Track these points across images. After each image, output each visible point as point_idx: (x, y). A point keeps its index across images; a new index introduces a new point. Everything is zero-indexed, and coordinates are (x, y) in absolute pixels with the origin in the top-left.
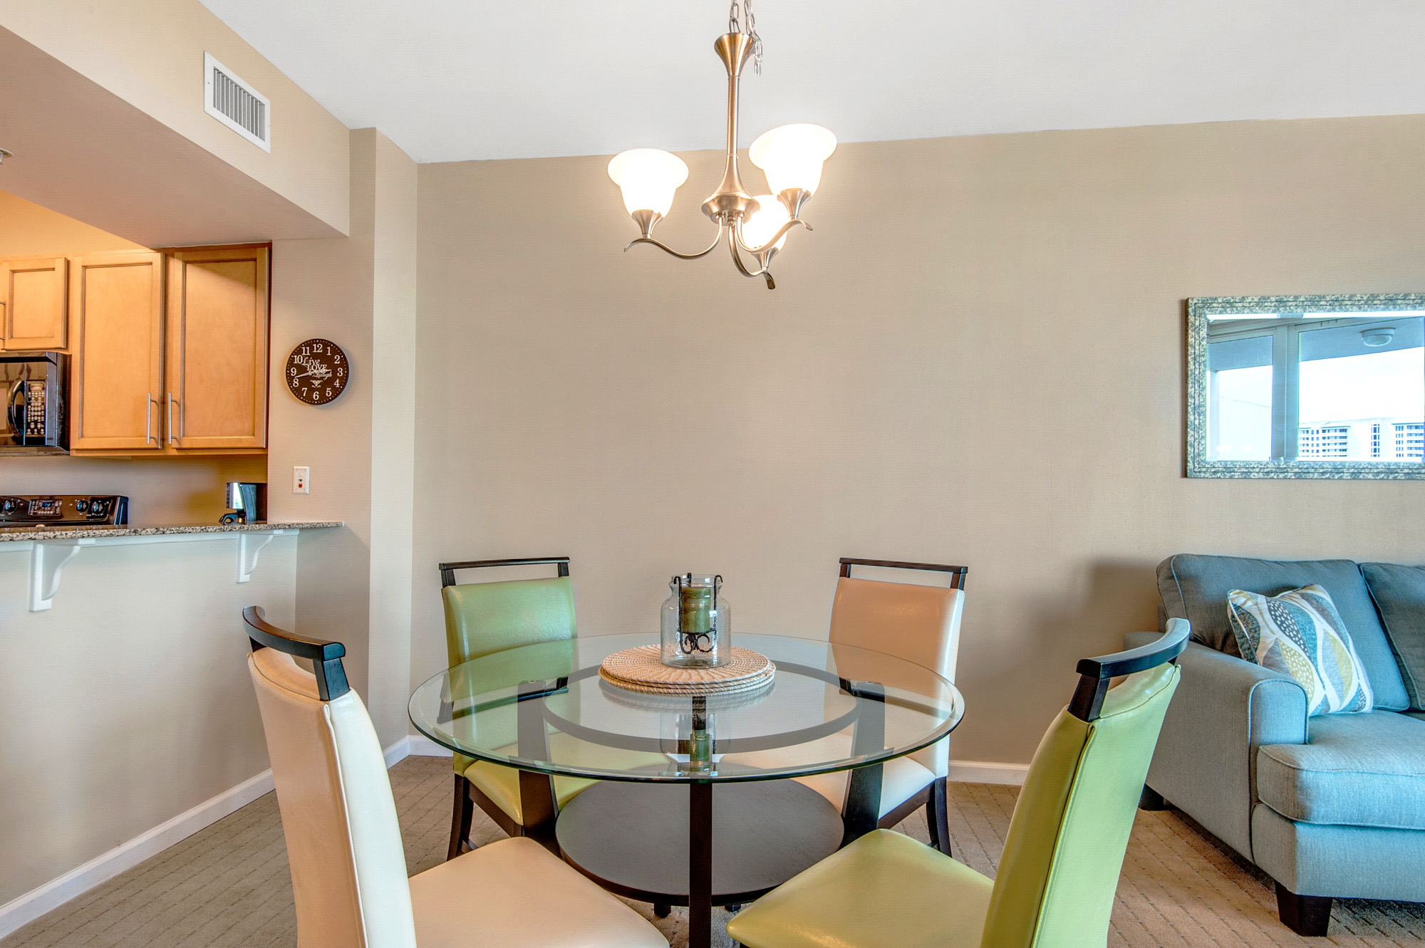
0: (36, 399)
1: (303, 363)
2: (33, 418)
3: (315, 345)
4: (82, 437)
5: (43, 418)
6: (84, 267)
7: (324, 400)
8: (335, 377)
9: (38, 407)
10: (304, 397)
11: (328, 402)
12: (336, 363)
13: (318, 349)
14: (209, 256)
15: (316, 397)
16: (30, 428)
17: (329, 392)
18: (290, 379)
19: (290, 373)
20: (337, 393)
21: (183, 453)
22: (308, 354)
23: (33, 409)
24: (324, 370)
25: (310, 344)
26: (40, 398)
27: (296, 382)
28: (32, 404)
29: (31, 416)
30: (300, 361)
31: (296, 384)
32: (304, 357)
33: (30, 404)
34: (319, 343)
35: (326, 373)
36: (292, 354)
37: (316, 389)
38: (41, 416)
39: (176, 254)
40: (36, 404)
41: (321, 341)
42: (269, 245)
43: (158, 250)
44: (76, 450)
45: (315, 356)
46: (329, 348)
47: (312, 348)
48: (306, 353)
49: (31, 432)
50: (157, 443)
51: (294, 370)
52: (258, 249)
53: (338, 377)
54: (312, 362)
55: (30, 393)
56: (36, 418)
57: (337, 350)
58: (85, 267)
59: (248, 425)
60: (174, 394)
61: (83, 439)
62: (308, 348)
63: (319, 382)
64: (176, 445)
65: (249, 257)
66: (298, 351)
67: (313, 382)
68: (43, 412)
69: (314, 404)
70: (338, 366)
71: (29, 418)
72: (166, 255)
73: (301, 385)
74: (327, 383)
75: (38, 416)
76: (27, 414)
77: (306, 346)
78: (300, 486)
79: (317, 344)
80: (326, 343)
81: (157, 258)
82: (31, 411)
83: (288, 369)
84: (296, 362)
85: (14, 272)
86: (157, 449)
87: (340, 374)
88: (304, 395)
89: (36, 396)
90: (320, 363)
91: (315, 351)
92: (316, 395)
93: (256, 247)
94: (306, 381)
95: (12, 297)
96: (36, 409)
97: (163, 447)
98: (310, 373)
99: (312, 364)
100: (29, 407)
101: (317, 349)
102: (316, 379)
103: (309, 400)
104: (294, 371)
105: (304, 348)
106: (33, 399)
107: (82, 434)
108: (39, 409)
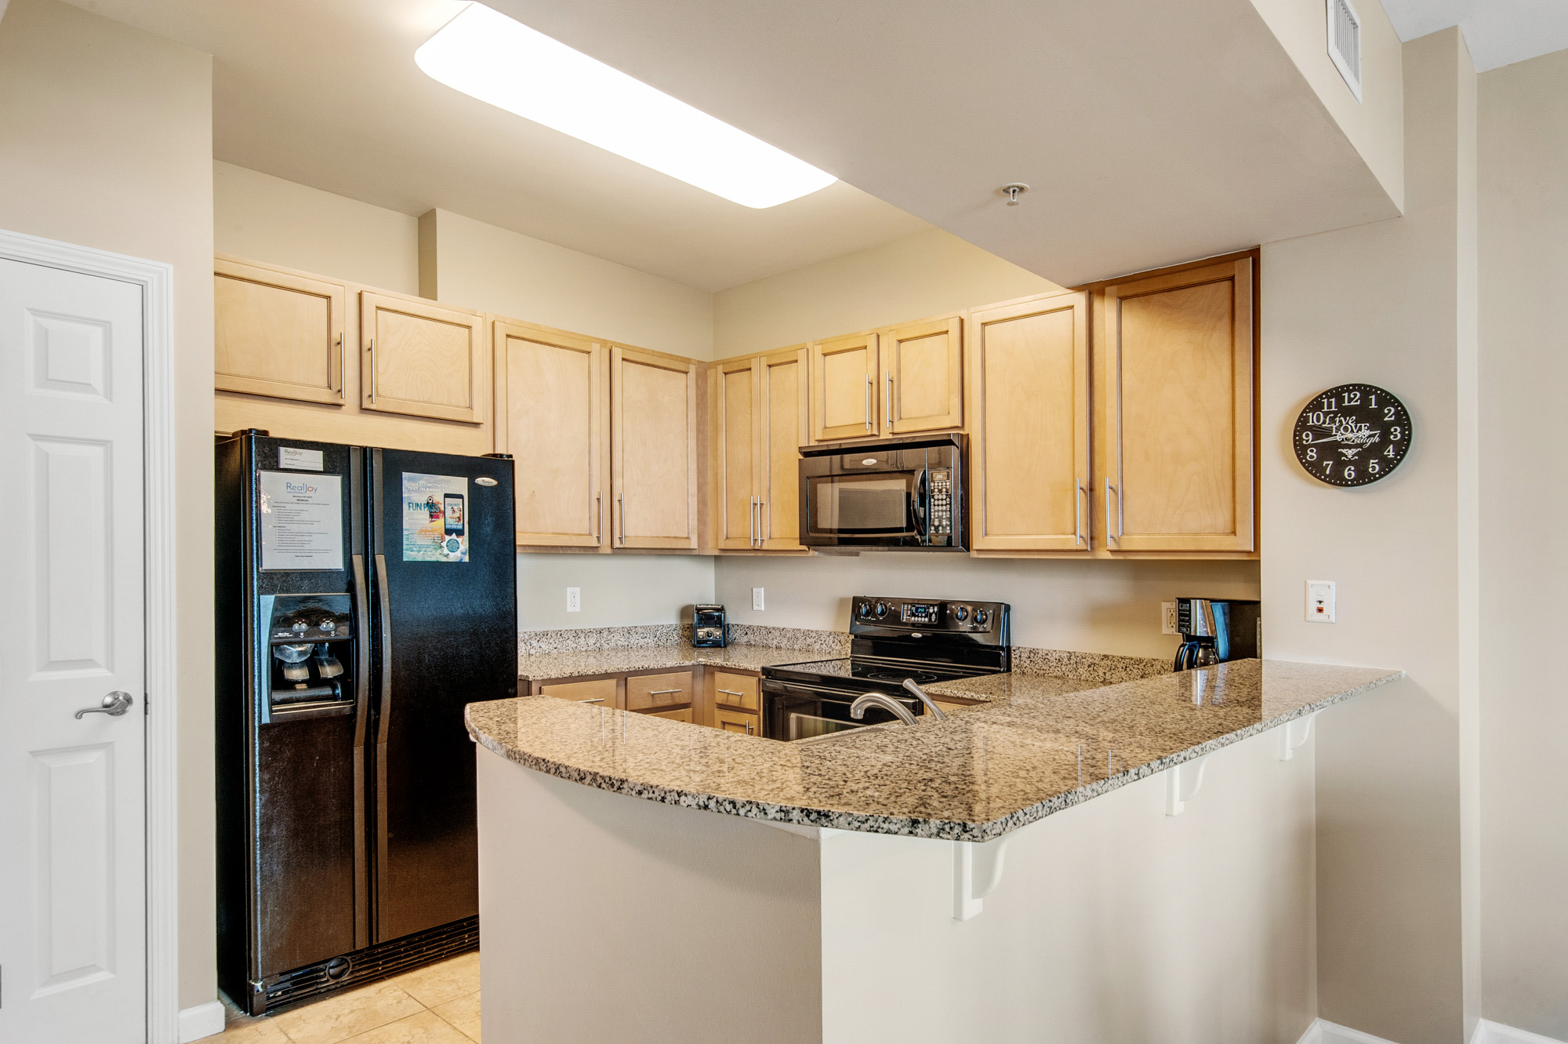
0: (940, 491)
1: (1324, 422)
2: (936, 513)
3: (1346, 395)
4: (986, 534)
5: (948, 513)
6: (982, 324)
7: (1364, 478)
8: (1385, 441)
9: (942, 500)
10: (1326, 476)
11: (1373, 481)
12: (1386, 419)
13: (1354, 400)
14: (1158, 284)
15: (1350, 475)
16: (934, 525)
17: (1374, 466)
18: (1300, 449)
19: (1301, 439)
20: (1388, 466)
21: (1120, 557)
22: (1333, 409)
23: (936, 503)
24: (1365, 432)
25: (1337, 393)
26: (944, 490)
27: (1312, 454)
28: (936, 497)
29: (935, 511)
30: (1318, 420)
31: (1312, 457)
32: (1326, 414)
33: (933, 497)
34: (1354, 390)
35: (1370, 436)
36: (1304, 411)
37: (1350, 462)
38: (946, 511)
39: (1108, 289)
40: (940, 497)
41: (1357, 387)
42: (1254, 254)
43: (1078, 288)
44: (977, 550)
45: (1346, 412)
46: (1373, 397)
47: (1340, 400)
48: (1330, 406)
49: (935, 530)
50: (1086, 543)
51: (1307, 436)
52: (1236, 262)
53: (1392, 442)
54: (1340, 421)
55: (932, 484)
56: (940, 514)
57: (1387, 399)
58: (984, 324)
59: (1223, 519)
60: (1108, 479)
61: (987, 537)
62: (1333, 400)
63: (1355, 451)
64: (1111, 545)
65: (1222, 276)
66: (1315, 405)
67: (1344, 451)
68: (948, 506)
69: (1347, 485)
70: (1392, 424)
71: (932, 514)
72: (1090, 293)
73: (1321, 459)
74: (1368, 452)
75: (942, 511)
76: (930, 509)
77: (1328, 398)
78: (1320, 610)
79: (1350, 392)
80: (1366, 390)
81: (1080, 300)
82: (934, 505)
83: (1297, 433)
84: (1311, 423)
85: (900, 341)
86: (1087, 550)
87: (1396, 436)
88: (1328, 472)
89: (940, 488)
90: (1357, 422)
91: (1346, 404)
92: (1349, 473)
93: (1234, 260)
94: (1332, 450)
95: (899, 371)
96: (940, 502)
97: (1092, 548)
98: (1338, 438)
99: (1341, 424)
100: (932, 500)
101: (1350, 400)
102: (1349, 447)
103: (1337, 480)
104: (1308, 438)
105: (1326, 400)
106: (936, 490)
107: (986, 531)
108: (944, 502)
